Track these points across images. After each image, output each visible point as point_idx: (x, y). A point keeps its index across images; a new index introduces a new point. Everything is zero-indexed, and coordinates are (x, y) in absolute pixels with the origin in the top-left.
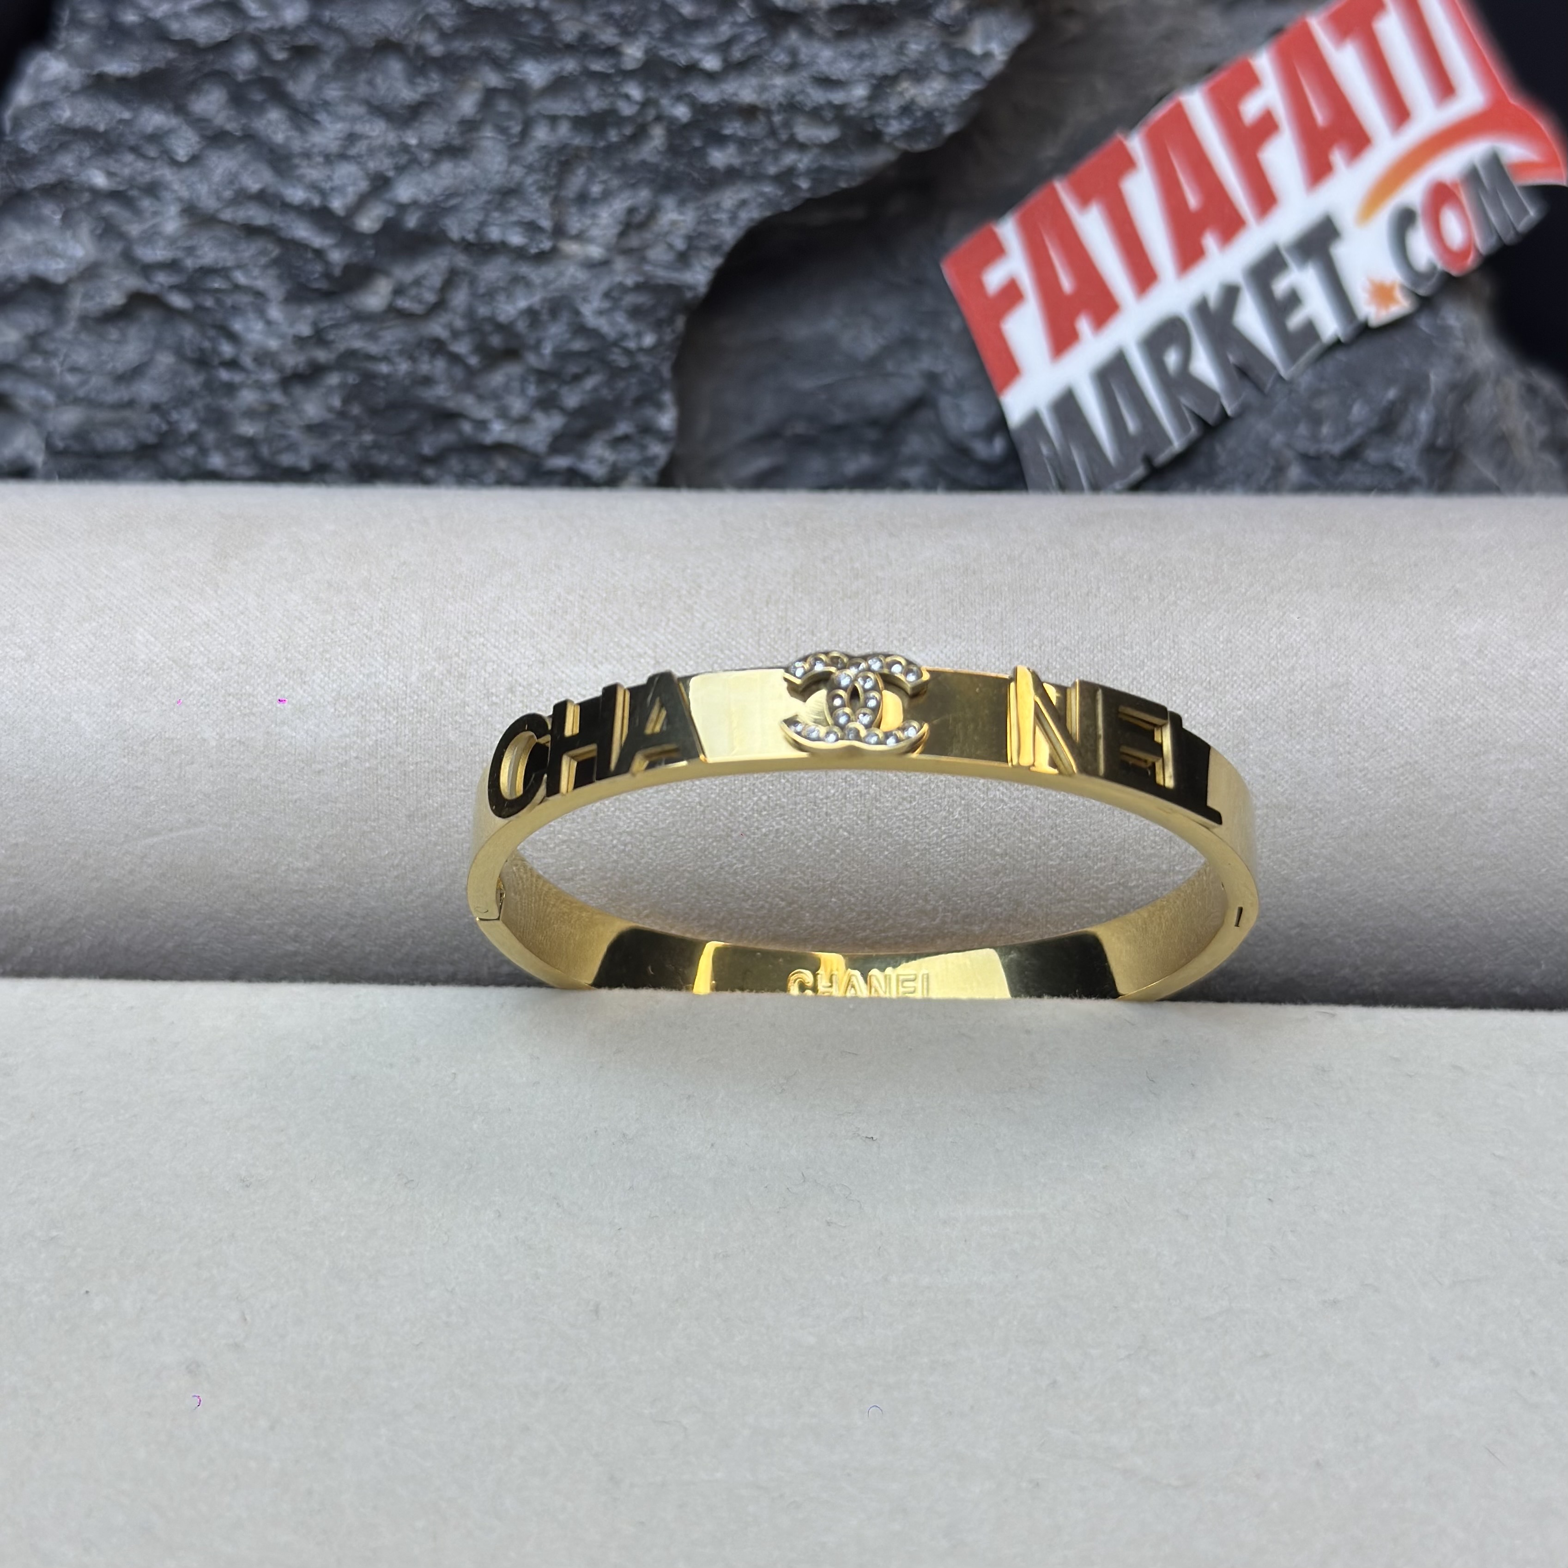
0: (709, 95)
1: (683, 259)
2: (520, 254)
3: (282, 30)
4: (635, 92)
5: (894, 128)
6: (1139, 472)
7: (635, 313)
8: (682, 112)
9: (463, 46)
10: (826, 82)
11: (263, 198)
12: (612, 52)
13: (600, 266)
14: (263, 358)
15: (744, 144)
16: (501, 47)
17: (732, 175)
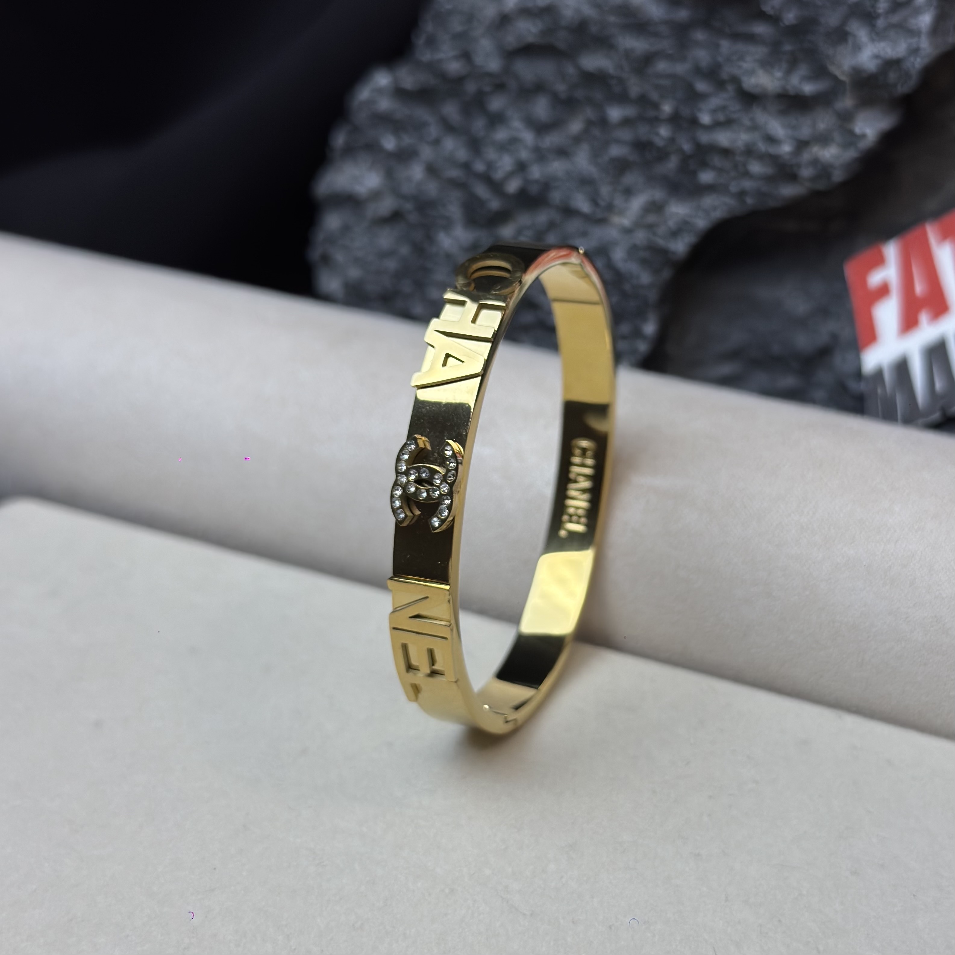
0: (704, 138)
1: (675, 234)
2: (586, 218)
3: (490, 75)
4: (664, 131)
5: (806, 172)
6: (936, 416)
7: (644, 262)
8: (687, 147)
9: (580, 94)
10: (771, 140)
11: (466, 166)
12: (656, 106)
13: (628, 231)
14: (448, 256)
15: (720, 171)
16: (598, 95)
17: (711, 188)
